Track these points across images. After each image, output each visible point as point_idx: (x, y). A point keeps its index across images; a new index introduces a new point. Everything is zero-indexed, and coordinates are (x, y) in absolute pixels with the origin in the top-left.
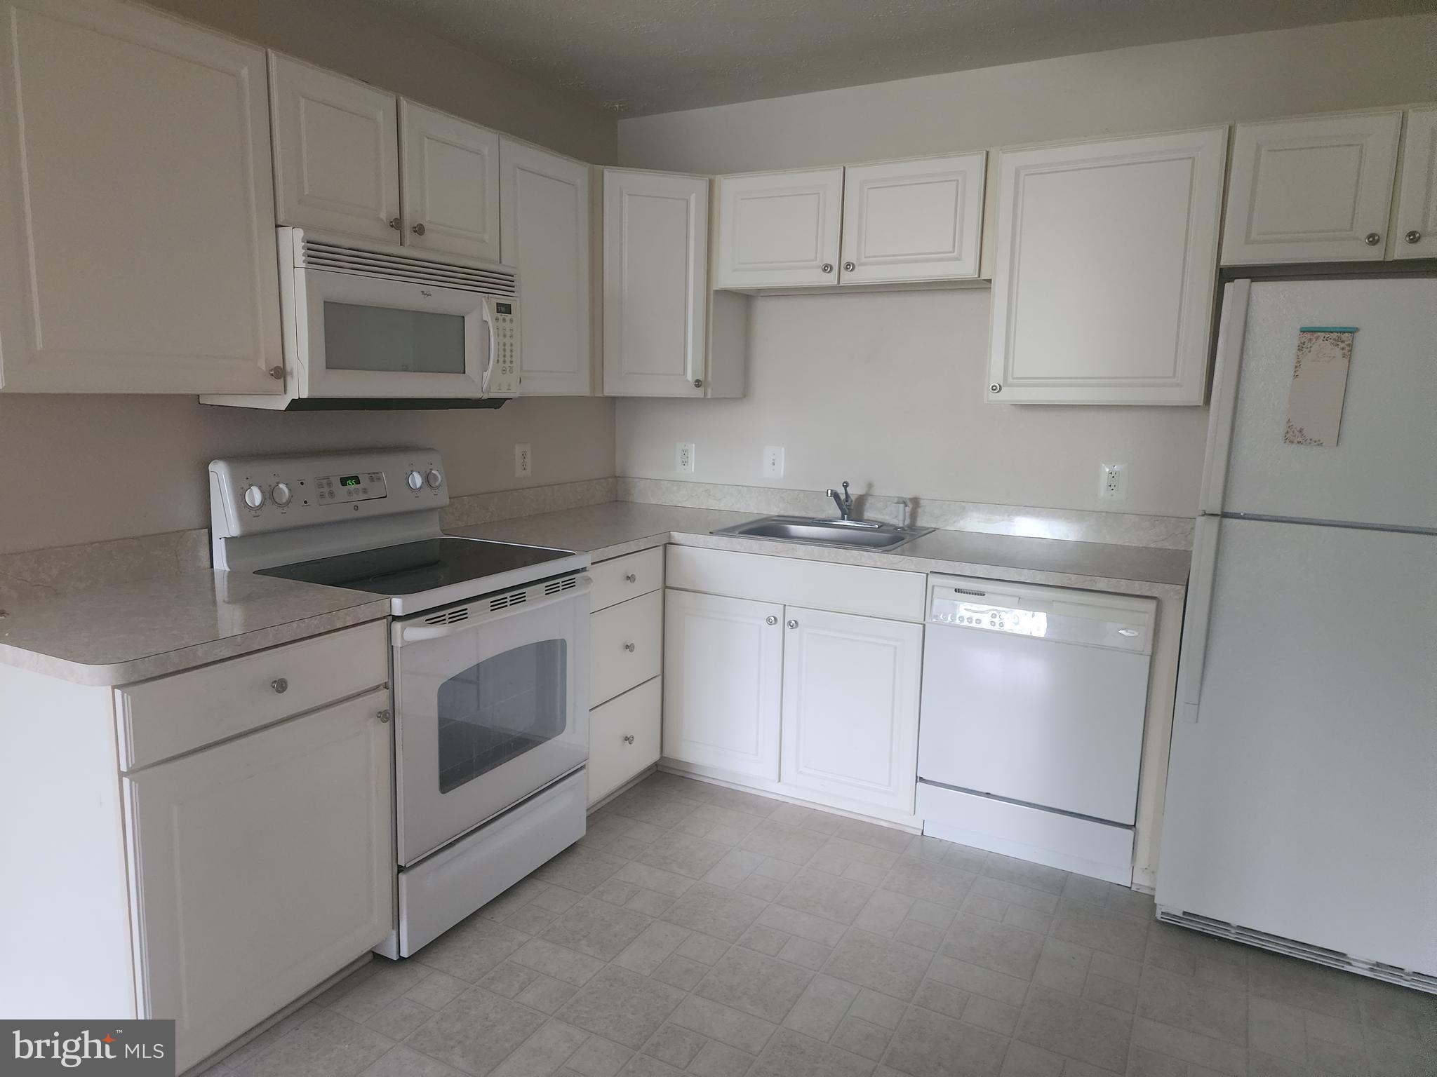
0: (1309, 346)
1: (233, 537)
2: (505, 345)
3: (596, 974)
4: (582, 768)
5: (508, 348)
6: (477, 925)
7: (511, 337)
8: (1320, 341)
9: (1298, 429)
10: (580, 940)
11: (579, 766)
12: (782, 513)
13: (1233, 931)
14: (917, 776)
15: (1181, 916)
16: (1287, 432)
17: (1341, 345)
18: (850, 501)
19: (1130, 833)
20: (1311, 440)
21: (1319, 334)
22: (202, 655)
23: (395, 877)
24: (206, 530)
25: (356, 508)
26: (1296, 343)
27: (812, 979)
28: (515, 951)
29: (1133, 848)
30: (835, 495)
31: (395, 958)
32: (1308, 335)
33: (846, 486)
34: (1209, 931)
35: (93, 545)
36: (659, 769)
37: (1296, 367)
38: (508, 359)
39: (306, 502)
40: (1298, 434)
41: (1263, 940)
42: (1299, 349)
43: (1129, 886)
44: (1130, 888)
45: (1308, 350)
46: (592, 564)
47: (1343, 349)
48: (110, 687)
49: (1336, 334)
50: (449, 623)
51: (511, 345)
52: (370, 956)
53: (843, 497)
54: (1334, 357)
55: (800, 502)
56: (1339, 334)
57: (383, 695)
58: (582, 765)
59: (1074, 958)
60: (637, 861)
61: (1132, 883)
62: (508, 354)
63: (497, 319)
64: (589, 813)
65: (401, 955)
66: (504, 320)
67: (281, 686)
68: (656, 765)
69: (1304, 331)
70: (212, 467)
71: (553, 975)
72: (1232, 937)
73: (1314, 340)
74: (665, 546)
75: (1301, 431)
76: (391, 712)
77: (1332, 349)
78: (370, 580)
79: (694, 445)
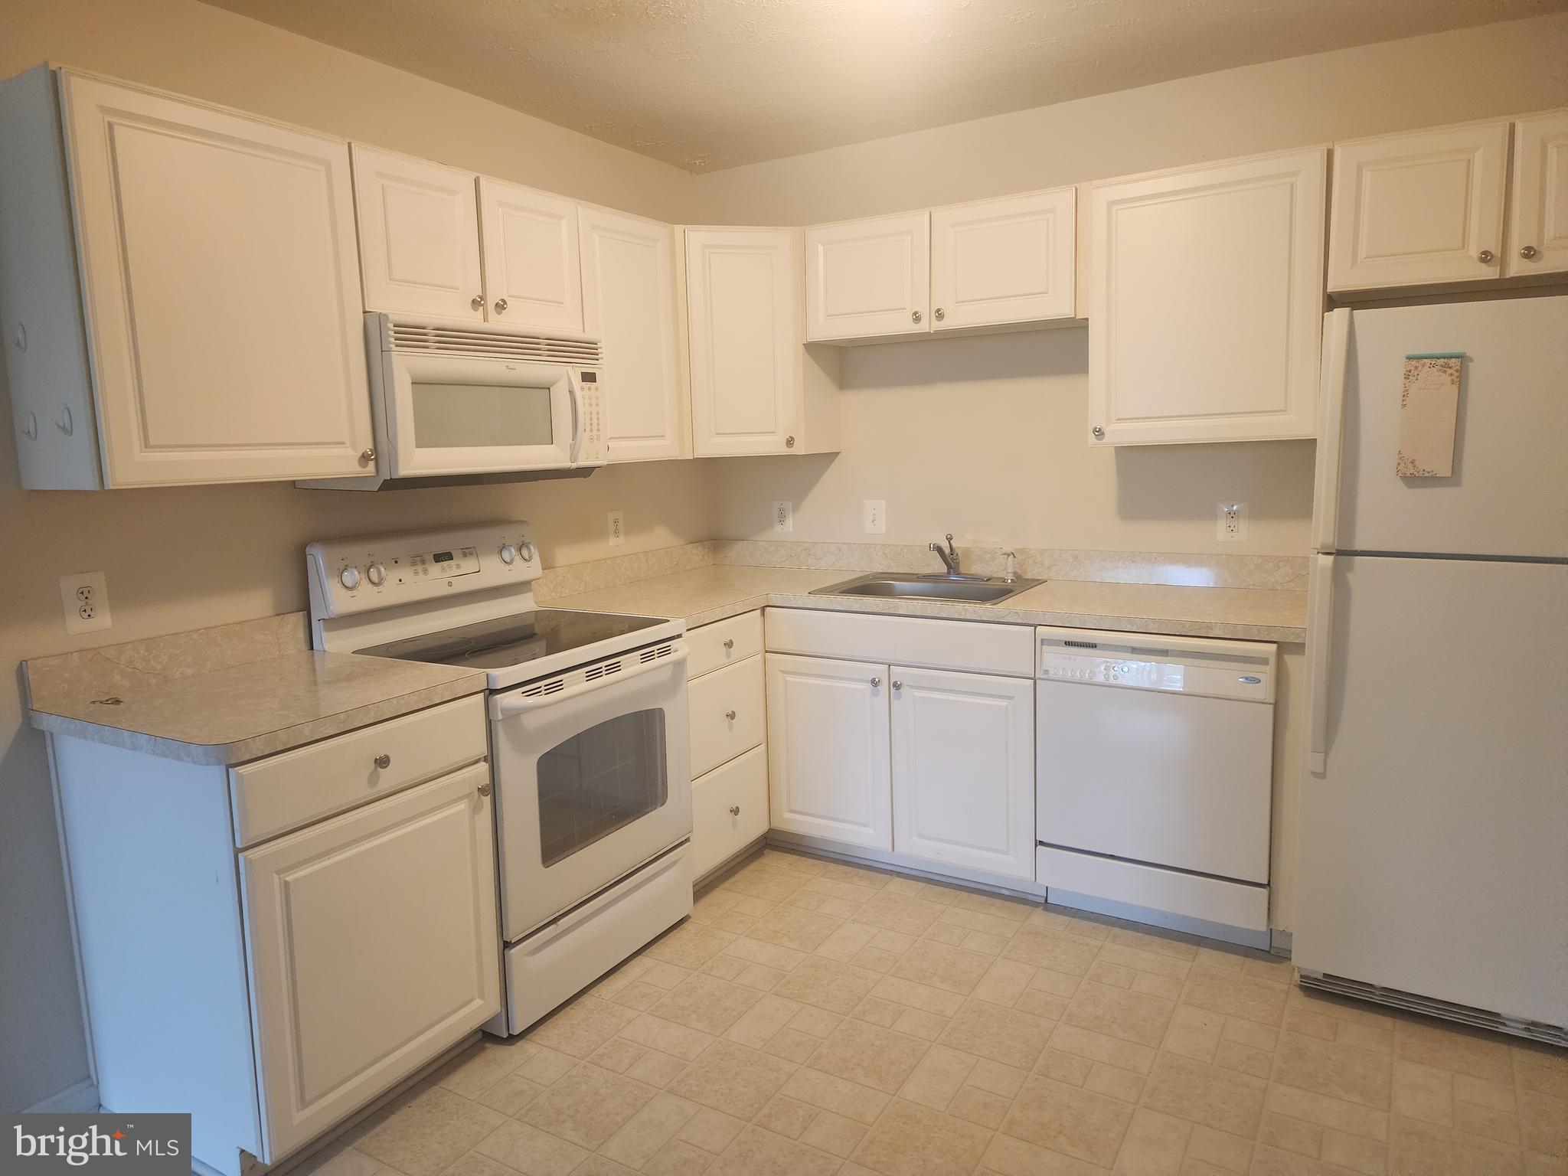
0: (1416, 374)
1: (331, 619)
2: (591, 413)
3: (706, 1048)
4: (687, 840)
5: (594, 416)
6: (586, 1003)
7: (597, 405)
8: (1426, 369)
9: (1411, 460)
10: (689, 1015)
11: (683, 839)
12: (885, 570)
13: (1377, 993)
14: (1036, 840)
15: (1321, 978)
16: (1399, 464)
17: (1449, 371)
18: (955, 555)
19: (1264, 892)
20: (1424, 470)
21: (1425, 360)
22: (307, 734)
23: (501, 952)
24: (305, 612)
25: (450, 584)
26: (1403, 371)
27: (928, 1050)
28: (624, 1027)
29: (1269, 909)
30: (939, 550)
31: (505, 1035)
32: (1414, 363)
33: (949, 539)
34: (1351, 993)
35: (200, 632)
36: (768, 842)
37: (1404, 396)
38: (595, 427)
39: (400, 580)
40: (1410, 466)
41: (1407, 1001)
42: (1405, 378)
43: (1268, 950)
44: (1269, 952)
45: (1415, 378)
46: (688, 630)
47: (1451, 375)
48: (224, 766)
49: (1442, 360)
50: (546, 694)
51: (598, 413)
52: (480, 1035)
53: (947, 551)
54: (1443, 384)
55: (903, 557)
56: (1446, 360)
57: (483, 767)
58: (687, 837)
59: (1206, 1025)
60: (746, 936)
61: (1271, 946)
62: (595, 421)
63: (583, 388)
64: (697, 888)
65: (510, 1032)
66: (589, 389)
67: (383, 762)
68: (766, 838)
69: (1409, 358)
70: (308, 550)
71: (662, 1050)
72: (1376, 999)
73: (1421, 367)
74: (763, 609)
75: (1413, 462)
76: (491, 786)
77: (1440, 376)
78: (466, 655)
79: (791, 503)
